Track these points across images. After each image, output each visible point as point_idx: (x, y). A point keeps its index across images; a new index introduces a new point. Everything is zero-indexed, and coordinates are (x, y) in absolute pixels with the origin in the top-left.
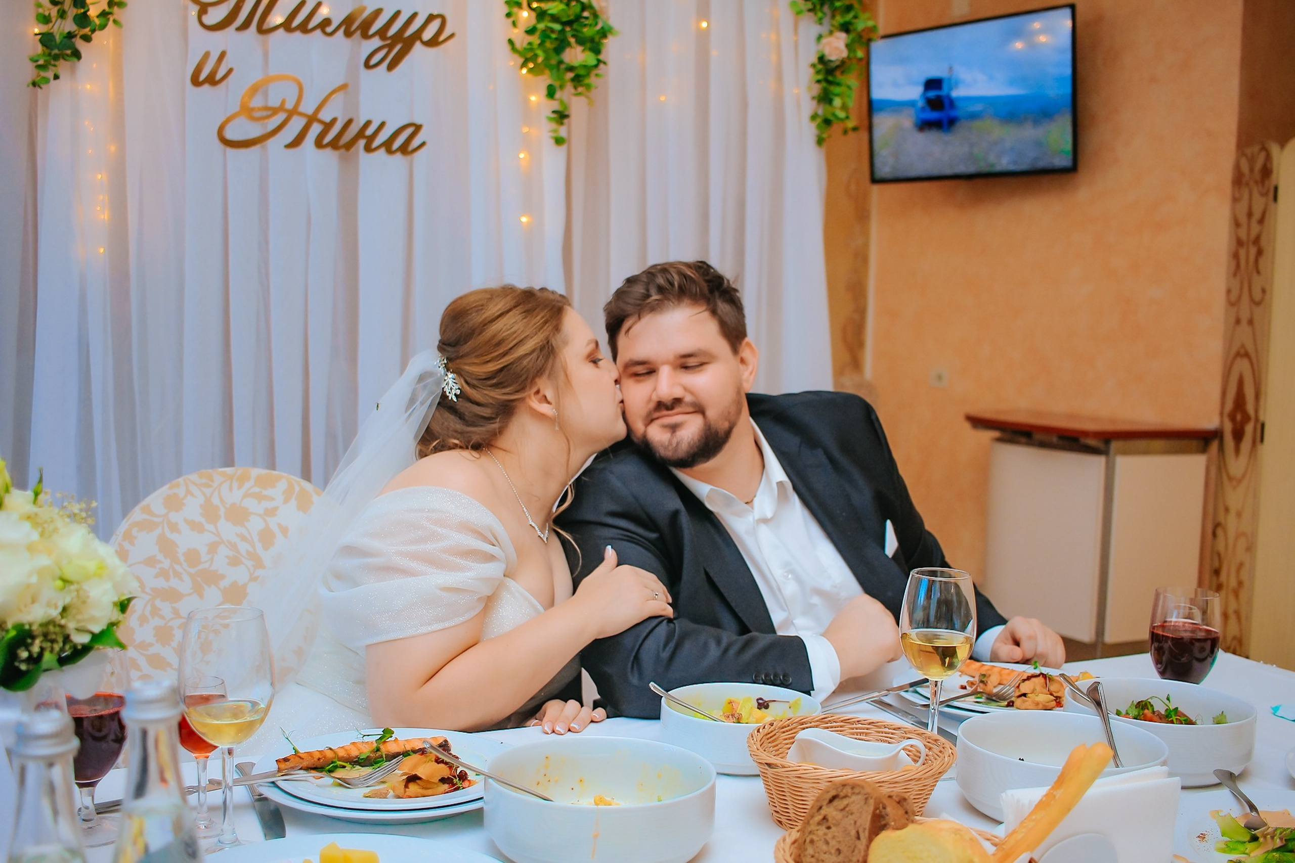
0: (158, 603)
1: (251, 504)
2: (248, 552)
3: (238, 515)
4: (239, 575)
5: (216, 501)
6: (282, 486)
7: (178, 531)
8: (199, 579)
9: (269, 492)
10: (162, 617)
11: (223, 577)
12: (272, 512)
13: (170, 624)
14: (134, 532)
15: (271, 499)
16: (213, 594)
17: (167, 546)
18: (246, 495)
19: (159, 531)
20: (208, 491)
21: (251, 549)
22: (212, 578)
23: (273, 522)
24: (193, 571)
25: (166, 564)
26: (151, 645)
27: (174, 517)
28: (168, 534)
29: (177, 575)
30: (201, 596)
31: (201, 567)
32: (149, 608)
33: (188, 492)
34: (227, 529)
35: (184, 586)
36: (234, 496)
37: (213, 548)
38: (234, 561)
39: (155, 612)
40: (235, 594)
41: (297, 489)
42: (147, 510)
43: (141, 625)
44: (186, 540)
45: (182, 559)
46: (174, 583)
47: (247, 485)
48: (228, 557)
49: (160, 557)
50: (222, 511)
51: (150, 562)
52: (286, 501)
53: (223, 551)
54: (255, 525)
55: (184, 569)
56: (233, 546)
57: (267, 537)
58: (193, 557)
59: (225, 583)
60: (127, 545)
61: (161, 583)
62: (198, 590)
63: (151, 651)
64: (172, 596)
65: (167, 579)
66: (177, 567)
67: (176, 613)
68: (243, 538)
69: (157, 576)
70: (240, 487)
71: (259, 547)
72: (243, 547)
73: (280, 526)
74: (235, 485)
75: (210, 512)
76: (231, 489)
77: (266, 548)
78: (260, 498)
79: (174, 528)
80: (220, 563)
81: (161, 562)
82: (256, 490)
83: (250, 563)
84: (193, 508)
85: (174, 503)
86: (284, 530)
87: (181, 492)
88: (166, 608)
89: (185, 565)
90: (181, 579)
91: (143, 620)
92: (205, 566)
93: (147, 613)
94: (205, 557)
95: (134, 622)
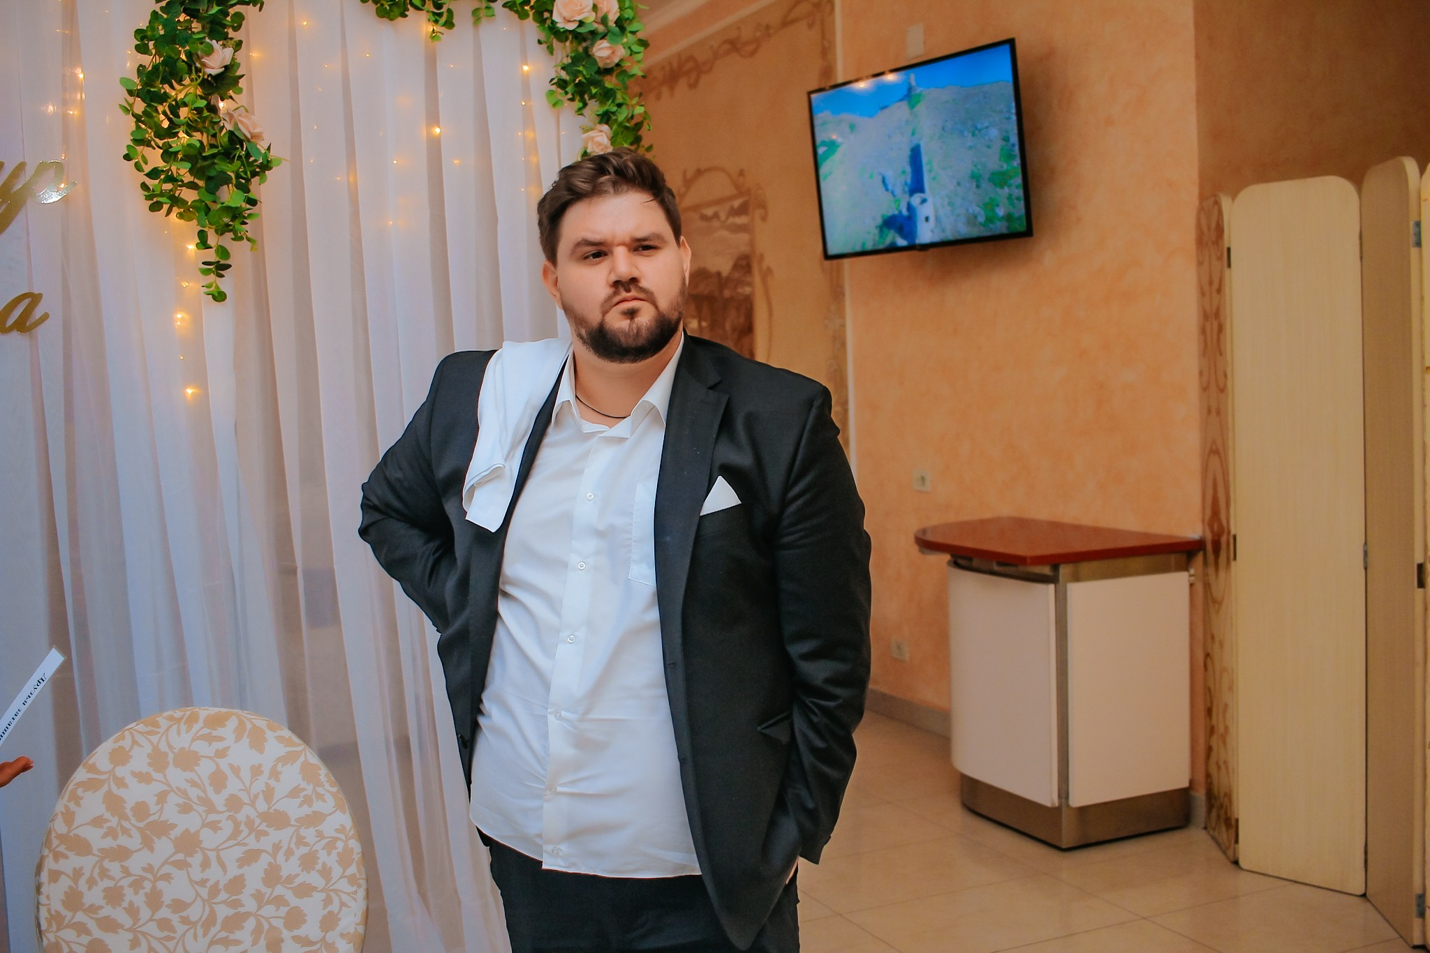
0: (106, 864)
1: (201, 747)
2: (199, 797)
3: (187, 760)
4: (190, 822)
5: (163, 747)
6: (232, 724)
7: (125, 786)
8: (149, 833)
9: (220, 732)
10: (112, 878)
11: (174, 826)
12: (222, 754)
13: (119, 884)
14: (80, 792)
15: (221, 739)
16: (164, 847)
17: (114, 803)
18: (193, 740)
19: (105, 788)
20: (154, 739)
21: (202, 794)
22: (162, 828)
23: (224, 764)
24: (141, 825)
25: (114, 821)
26: (101, 907)
27: (121, 771)
28: (115, 790)
29: (126, 832)
30: (151, 849)
31: (151, 819)
32: (97, 870)
33: (135, 742)
34: (176, 776)
35: (134, 842)
36: (182, 739)
37: (162, 798)
38: (186, 809)
39: (104, 873)
40: (188, 843)
41: (249, 726)
42: (93, 769)
43: (90, 888)
44: (134, 793)
45: (128, 811)
46: (123, 841)
47: (196, 727)
48: (178, 805)
49: (108, 815)
50: (171, 756)
51: (97, 822)
52: (238, 739)
53: (173, 799)
54: (205, 769)
55: (134, 825)
56: (184, 793)
57: (218, 780)
58: (141, 810)
59: (175, 833)
60: (72, 806)
61: (109, 843)
62: (148, 844)
63: (102, 913)
64: (122, 854)
65: (115, 838)
66: (126, 824)
67: (127, 872)
68: (194, 784)
69: (105, 836)
70: (188, 730)
71: (210, 790)
72: (194, 793)
73: (232, 767)
74: (183, 727)
75: (158, 760)
76: (179, 733)
77: (218, 791)
78: (209, 739)
79: (121, 783)
80: (170, 813)
81: (107, 821)
82: (206, 731)
83: (201, 809)
84: (139, 760)
85: (120, 757)
86: (236, 770)
87: (127, 743)
88: (114, 868)
89: (133, 820)
90: (130, 836)
91: (91, 882)
92: (155, 817)
93: (96, 875)
94: (153, 808)
95: (82, 885)
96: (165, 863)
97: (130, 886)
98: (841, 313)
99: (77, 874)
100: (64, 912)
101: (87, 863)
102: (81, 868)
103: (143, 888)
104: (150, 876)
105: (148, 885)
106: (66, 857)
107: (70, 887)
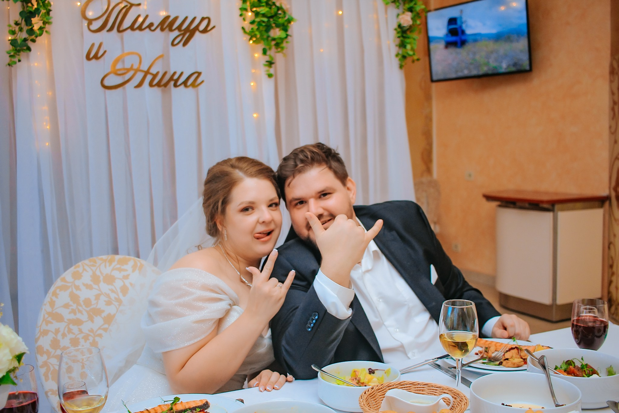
0: (71, 326)
1: (116, 274)
2: (115, 298)
3: (109, 280)
4: (111, 310)
5: (98, 273)
6: (131, 263)
7: (80, 290)
8: (91, 313)
9: (125, 267)
10: (73, 333)
11: (103, 311)
12: (126, 277)
13: (77, 337)
14: (58, 291)
15: (125, 270)
16: (99, 321)
17: (74, 298)
18: (112, 270)
19: (70, 290)
20: (94, 268)
21: (117, 296)
22: (98, 312)
23: (127, 282)
24: (88, 309)
25: (74, 306)
26: (68, 348)
27: (77, 283)
28: (74, 291)
29: (80, 312)
30: (92, 321)
31: (92, 307)
32: (66, 329)
33: (84, 270)
34: (104, 287)
35: (84, 317)
36: (107, 270)
37: (97, 297)
38: (109, 303)
39: (70, 331)
40: (109, 319)
41: (139, 264)
42: (64, 280)
43: (63, 338)
44: (84, 294)
45: (82, 303)
46: (79, 316)
47: (114, 264)
48: (105, 301)
49: (71, 303)
50: (101, 278)
51: (66, 306)
52: (134, 271)
53: (103, 298)
54: (118, 284)
55: (83, 309)
56: (108, 296)
57: (124, 290)
58: (87, 302)
59: (104, 315)
60: (54, 298)
61: (72, 316)
62: (91, 319)
63: (69, 351)
64: (78, 322)
65: (75, 314)
66: (80, 308)
67: (81, 331)
68: (113, 291)
69: (70, 313)
70: (110, 266)
71: (121, 295)
72: (113, 296)
73: (131, 283)
74: (108, 264)
75: (96, 279)
76: (105, 267)
77: (124, 295)
78: (120, 270)
79: (78, 288)
80: (101, 304)
81: (71, 306)
82: (118, 266)
83: (116, 304)
84: (87, 278)
85: (77, 276)
86: (133, 286)
87: (80, 270)
88: (75, 329)
89: (84, 307)
90: (82, 314)
91: (64, 335)
92: (94, 306)
93: (66, 332)
94: (93, 302)
95: (59, 337)
96: (99, 328)
97: (83, 338)
98: (430, 106)
99: (57, 331)
100: (51, 350)
101: (62, 326)
102: (59, 328)
103: (89, 340)
104: (91, 334)
105: (91, 338)
106: (51, 323)
107: (53, 338)
